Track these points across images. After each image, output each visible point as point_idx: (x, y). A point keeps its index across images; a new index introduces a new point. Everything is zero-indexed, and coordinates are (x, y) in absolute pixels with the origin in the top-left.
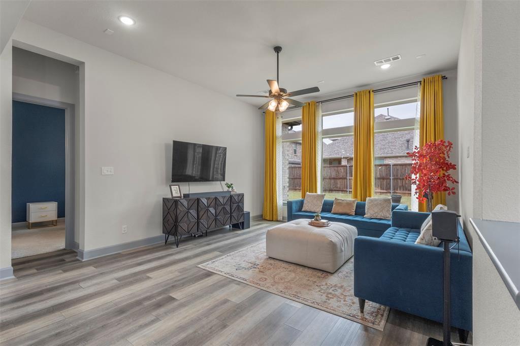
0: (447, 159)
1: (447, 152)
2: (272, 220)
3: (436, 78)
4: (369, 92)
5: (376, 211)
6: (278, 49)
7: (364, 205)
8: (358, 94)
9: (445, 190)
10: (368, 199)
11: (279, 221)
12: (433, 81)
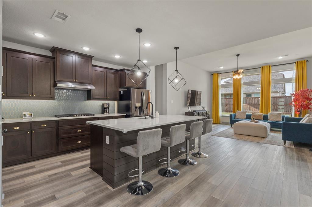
0: (310, 96)
1: (310, 94)
2: (217, 124)
3: (303, 61)
4: (269, 66)
5: (274, 118)
6: (238, 55)
7: (268, 116)
8: (263, 67)
9: (309, 109)
10: (269, 113)
11: (220, 124)
12: (302, 63)
